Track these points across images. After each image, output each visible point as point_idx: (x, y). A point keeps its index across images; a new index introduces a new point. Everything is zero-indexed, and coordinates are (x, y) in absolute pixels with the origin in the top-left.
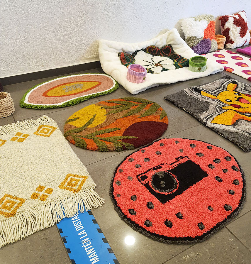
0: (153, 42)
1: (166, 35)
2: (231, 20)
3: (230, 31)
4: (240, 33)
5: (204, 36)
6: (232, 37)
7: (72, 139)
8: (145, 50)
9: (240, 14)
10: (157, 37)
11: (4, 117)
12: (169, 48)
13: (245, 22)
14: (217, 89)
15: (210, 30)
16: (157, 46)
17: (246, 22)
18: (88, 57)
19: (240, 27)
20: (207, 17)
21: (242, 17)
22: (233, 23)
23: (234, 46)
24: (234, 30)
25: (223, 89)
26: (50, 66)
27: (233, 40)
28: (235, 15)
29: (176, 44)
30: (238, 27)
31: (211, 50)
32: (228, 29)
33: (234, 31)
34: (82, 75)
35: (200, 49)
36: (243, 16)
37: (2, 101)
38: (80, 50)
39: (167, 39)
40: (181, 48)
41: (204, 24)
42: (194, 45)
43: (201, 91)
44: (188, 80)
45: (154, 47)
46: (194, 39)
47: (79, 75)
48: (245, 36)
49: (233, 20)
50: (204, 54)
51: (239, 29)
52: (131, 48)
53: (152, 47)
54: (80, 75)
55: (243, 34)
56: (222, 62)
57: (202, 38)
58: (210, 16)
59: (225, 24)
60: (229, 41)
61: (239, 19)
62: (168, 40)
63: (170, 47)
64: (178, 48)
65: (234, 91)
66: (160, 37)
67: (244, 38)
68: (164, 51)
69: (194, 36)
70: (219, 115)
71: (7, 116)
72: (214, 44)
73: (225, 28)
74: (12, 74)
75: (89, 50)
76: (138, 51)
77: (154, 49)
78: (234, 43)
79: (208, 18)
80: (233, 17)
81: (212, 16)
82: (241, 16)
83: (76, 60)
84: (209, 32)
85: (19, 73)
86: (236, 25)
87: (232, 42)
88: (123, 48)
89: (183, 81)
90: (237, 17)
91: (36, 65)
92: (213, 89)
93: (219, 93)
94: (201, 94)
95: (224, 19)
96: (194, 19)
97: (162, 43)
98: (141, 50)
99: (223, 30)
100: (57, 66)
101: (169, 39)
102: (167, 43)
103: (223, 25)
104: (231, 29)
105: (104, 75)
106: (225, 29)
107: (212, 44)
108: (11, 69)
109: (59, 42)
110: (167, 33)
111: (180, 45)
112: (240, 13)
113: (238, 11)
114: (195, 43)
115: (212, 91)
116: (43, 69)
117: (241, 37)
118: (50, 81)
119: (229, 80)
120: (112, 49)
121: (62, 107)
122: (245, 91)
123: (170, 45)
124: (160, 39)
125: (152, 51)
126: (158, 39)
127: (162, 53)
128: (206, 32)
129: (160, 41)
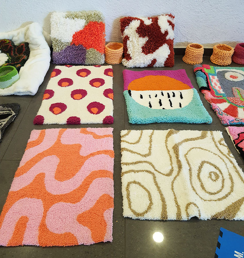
0: (9, 36)
2: (135, 24)
3: (128, 42)
4: (142, 48)
6: (130, 51)
9: (159, 18)
16: (15, 41)
17: (163, 32)
19: (146, 39)
22: (136, 30)
27: (131, 55)
29: (32, 44)
30: (141, 39)
31: (86, 63)
32: (127, 38)
33: (135, 43)
36: (162, 22)
39: (25, 35)
40: (36, 50)
41: (80, 25)
45: (8, 42)
48: (154, 53)
49: (138, 25)
50: (69, 66)
51: (143, 41)
53: (5, 41)
55: (147, 49)
57: (68, 43)
59: (124, 30)
62: (26, 37)
64: (34, 50)
67: (150, 57)
68: (18, 49)
73: (124, 36)
77: (6, 44)
78: (130, 60)
82: (157, 22)
86: (139, 34)
87: (128, 58)
90: (148, 22)
97: (19, 39)
101: (27, 35)
103: (122, 30)
104: (131, 39)
107: (87, 54)
117: (142, 53)
123: (27, 44)
124: (18, 34)
125: (3, 46)
126: (15, 33)
127: (14, 51)
128: (77, 36)
129: (17, 36)
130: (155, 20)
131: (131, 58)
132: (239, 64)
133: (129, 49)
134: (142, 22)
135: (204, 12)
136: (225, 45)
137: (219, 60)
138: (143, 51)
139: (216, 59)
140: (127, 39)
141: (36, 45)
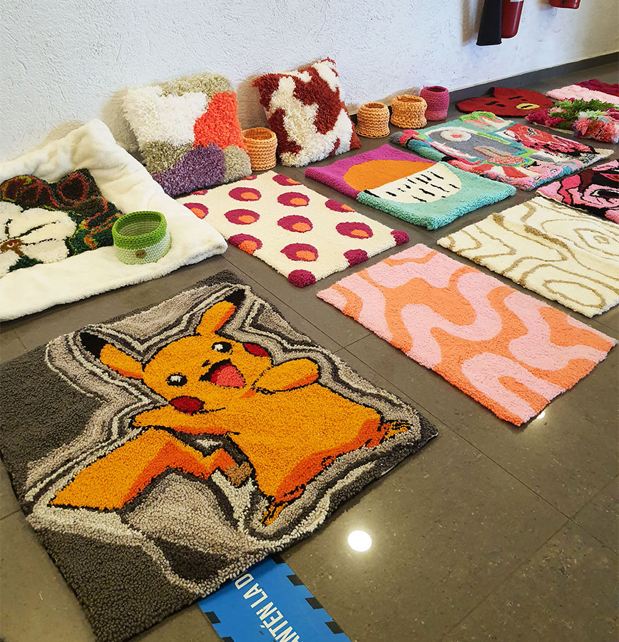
0: (26, 165)
1: (67, 141)
2: (286, 86)
3: (286, 119)
4: (315, 123)
5: (193, 139)
6: (293, 135)
9: (316, 68)
10: (40, 147)
12: (81, 181)
13: (330, 90)
14: (166, 330)
15: (215, 120)
16: (43, 176)
17: (334, 90)
19: (315, 106)
20: (204, 82)
21: (320, 76)
22: (294, 95)
23: (302, 159)
24: (298, 114)
25: (186, 329)
27: (299, 142)
28: (301, 71)
29: (103, 168)
30: (307, 107)
31: (227, 177)
32: (280, 113)
33: (300, 119)
35: (189, 177)
36: (325, 72)
39: (74, 152)
40: (121, 177)
41: (197, 104)
42: (166, 166)
43: (107, 342)
44: (93, 297)
45: (29, 180)
46: (163, 148)
48: (334, 128)
49: (293, 85)
50: (201, 192)
51: (312, 111)
53: (20, 180)
55: (325, 123)
56: (240, 218)
57: (189, 145)
58: (216, 79)
59: (270, 99)
60: (287, 145)
61: (310, 83)
62: (77, 157)
63: (83, 178)
64: (111, 180)
65: (216, 332)
66: (50, 147)
67: (331, 136)
68: (64, 190)
69: (162, 140)
70: (100, 457)
72: (236, 158)
73: (273, 110)
77: (27, 185)
78: (300, 152)
79: (206, 86)
80: (294, 78)
81: (223, 79)
82: (318, 74)
84: (213, 125)
86: (302, 100)
87: (294, 148)
89: (74, 303)
90: (306, 78)
92: (150, 333)
93: (160, 349)
94: (98, 356)
95: (267, 85)
96: (160, 90)
97: (57, 165)
99: (269, 114)
101: (80, 151)
102: (76, 164)
103: (265, 101)
104: (289, 112)
106: (273, 112)
107: (227, 159)
110: (71, 136)
111: (116, 170)
112: (316, 66)
113: (314, 60)
114: (167, 160)
115: (142, 342)
117: (319, 133)
119: (224, 288)
122: (253, 330)
123: (85, 172)
124: (52, 155)
125: (19, 194)
126: (41, 155)
127: (57, 196)
128: (201, 126)
129: (49, 161)
130: (313, 72)
131: (300, 148)
132: (436, 121)
133: (291, 133)
134: (296, 80)
135: (369, 48)
136: (406, 95)
137: (413, 120)
138: (319, 130)
139: (406, 119)
140: (282, 113)
141: (115, 167)
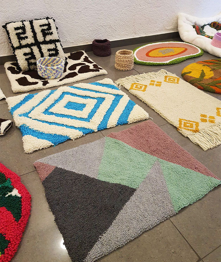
7: (199, 85)
8: (210, 25)
11: (129, 70)
18: (168, 28)
26: (140, 34)
34: (166, 43)
37: (130, 56)
38: (164, 22)
45: (217, 23)
47: (163, 43)
52: (201, 22)
53: (215, 22)
54: (165, 43)
71: (130, 69)
74: (114, 39)
75: (170, 22)
76: (206, 25)
83: (160, 31)
85: (119, 38)
88: (196, 22)
91: (131, 32)
98: (207, 25)
100: (145, 34)
105: (184, 43)
108: (114, 34)
109: (151, 13)
116: (136, 36)
118: (144, 46)
120: (188, 22)
121: (170, 65)
125: (216, 26)
